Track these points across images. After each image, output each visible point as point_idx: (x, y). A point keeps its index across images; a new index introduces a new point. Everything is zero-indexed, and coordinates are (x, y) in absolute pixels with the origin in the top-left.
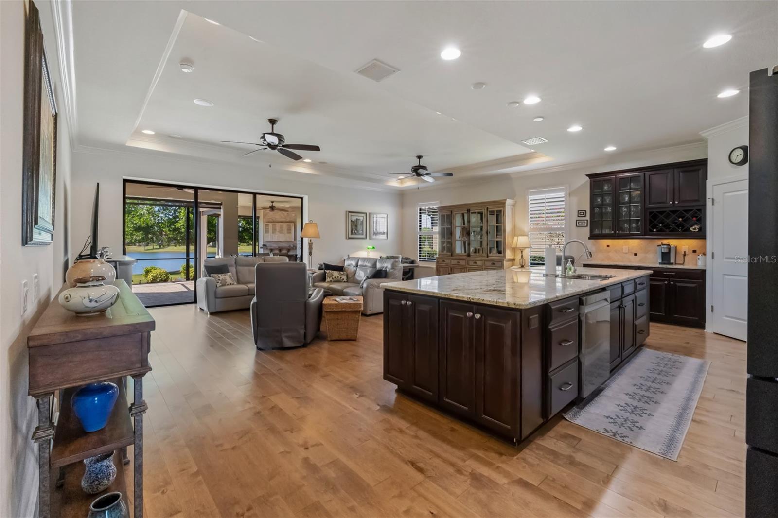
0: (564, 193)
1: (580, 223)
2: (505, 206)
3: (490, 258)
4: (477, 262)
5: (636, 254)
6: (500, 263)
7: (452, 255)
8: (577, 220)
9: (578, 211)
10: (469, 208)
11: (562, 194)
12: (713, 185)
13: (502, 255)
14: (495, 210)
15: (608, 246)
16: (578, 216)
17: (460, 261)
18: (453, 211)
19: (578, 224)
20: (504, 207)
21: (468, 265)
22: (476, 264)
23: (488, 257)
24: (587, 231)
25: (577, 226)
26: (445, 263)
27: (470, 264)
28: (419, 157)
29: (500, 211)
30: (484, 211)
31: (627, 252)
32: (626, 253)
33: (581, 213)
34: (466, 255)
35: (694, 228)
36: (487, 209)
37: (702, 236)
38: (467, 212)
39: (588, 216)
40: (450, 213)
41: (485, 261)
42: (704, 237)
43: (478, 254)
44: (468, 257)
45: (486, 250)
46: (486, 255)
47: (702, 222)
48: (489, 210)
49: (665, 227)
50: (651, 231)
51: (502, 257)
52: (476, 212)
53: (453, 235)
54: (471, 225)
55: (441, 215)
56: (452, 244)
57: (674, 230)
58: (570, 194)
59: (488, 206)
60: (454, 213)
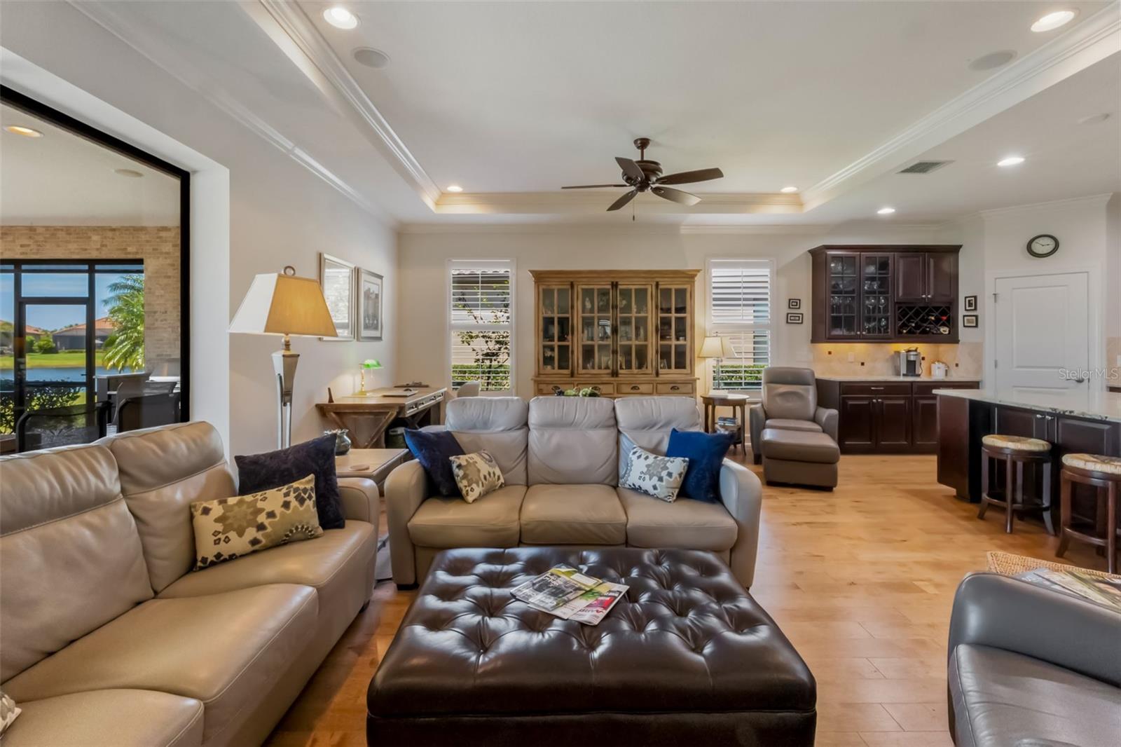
0: (768, 270)
1: (792, 318)
2: (694, 282)
3: (662, 377)
4: (640, 386)
5: (863, 364)
6: (690, 385)
7: (572, 375)
8: (788, 314)
9: (790, 300)
10: (615, 280)
11: (766, 271)
12: (996, 279)
13: (688, 370)
14: (673, 287)
15: (830, 353)
16: (789, 307)
17: (601, 386)
18: (574, 283)
19: (793, 319)
20: (692, 283)
21: (618, 393)
22: (638, 390)
23: (657, 374)
24: (805, 329)
25: (787, 322)
27: (624, 391)
28: (643, 143)
29: (684, 291)
30: (649, 288)
31: (853, 360)
32: (852, 362)
33: (794, 303)
34: (608, 374)
35: (944, 330)
36: (657, 285)
37: (953, 339)
38: (609, 287)
39: (806, 309)
40: (569, 287)
41: (657, 383)
42: (957, 341)
43: (637, 370)
44: (613, 376)
45: (654, 364)
46: (654, 372)
47: (951, 322)
48: (660, 287)
49: (917, 327)
50: (900, 332)
51: (686, 374)
52: (631, 290)
53: (575, 333)
54: (619, 315)
55: (544, 290)
56: (573, 352)
57: (924, 332)
58: (778, 273)
59: (657, 280)
60: (579, 288)
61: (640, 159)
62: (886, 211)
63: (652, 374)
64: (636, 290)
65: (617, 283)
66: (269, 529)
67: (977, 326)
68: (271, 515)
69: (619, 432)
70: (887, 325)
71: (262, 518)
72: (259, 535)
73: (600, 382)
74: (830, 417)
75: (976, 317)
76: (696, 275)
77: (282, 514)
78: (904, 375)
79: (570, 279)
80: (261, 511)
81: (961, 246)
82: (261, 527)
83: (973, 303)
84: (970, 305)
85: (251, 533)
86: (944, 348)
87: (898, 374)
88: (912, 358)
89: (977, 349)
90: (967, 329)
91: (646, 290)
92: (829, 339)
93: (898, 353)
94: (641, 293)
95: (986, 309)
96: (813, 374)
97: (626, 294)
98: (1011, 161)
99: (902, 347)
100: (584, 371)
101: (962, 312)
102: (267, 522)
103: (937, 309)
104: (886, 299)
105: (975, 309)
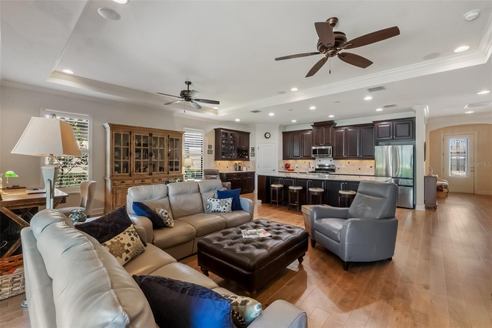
2: (182, 136)
3: (170, 175)
4: (162, 179)
5: (228, 167)
6: (181, 177)
7: (130, 175)
8: (208, 150)
9: (209, 145)
10: (151, 133)
11: (202, 134)
12: (258, 143)
13: (179, 171)
14: (174, 138)
15: (219, 164)
16: (209, 148)
17: (146, 180)
18: (132, 132)
19: (209, 152)
21: (153, 182)
22: (161, 181)
23: (168, 174)
24: (213, 156)
25: (208, 153)
26: (125, 184)
27: (156, 181)
28: (189, 83)
29: (178, 140)
30: (165, 137)
31: (225, 166)
33: (210, 147)
34: (147, 174)
35: (247, 157)
36: (168, 136)
37: (248, 160)
38: (148, 135)
39: (213, 149)
40: (129, 133)
41: (169, 177)
42: (249, 160)
43: (160, 172)
44: (150, 175)
45: (167, 169)
46: (167, 173)
47: (248, 155)
48: (170, 137)
49: (241, 156)
50: (238, 157)
51: (179, 173)
52: (157, 137)
53: (132, 155)
54: (152, 148)
55: (115, 134)
56: (130, 165)
57: (242, 158)
58: (206, 135)
59: (169, 134)
60: (134, 134)
61: (187, 90)
62: (238, 120)
63: (166, 173)
64: (160, 137)
65: (152, 134)
66: (131, 252)
67: (254, 156)
68: (129, 245)
69: (201, 194)
70: (235, 155)
71: (126, 247)
72: (128, 255)
73: (145, 178)
74: (229, 185)
75: (254, 153)
76: (183, 134)
77: (133, 244)
78: (238, 171)
79: (130, 130)
80: (124, 244)
81: (250, 133)
82: (127, 251)
83: (253, 149)
84: (253, 150)
85: (125, 255)
86: (246, 162)
87: (236, 170)
88: (240, 165)
89: (254, 162)
90: (252, 157)
91: (164, 138)
92: (222, 159)
93: (236, 164)
94: (162, 139)
95: (257, 151)
96: (218, 171)
97: (155, 139)
98: (271, 114)
99: (237, 162)
100: (136, 173)
101: (250, 152)
102: (129, 248)
103: (245, 150)
104: (235, 147)
105: (254, 151)
